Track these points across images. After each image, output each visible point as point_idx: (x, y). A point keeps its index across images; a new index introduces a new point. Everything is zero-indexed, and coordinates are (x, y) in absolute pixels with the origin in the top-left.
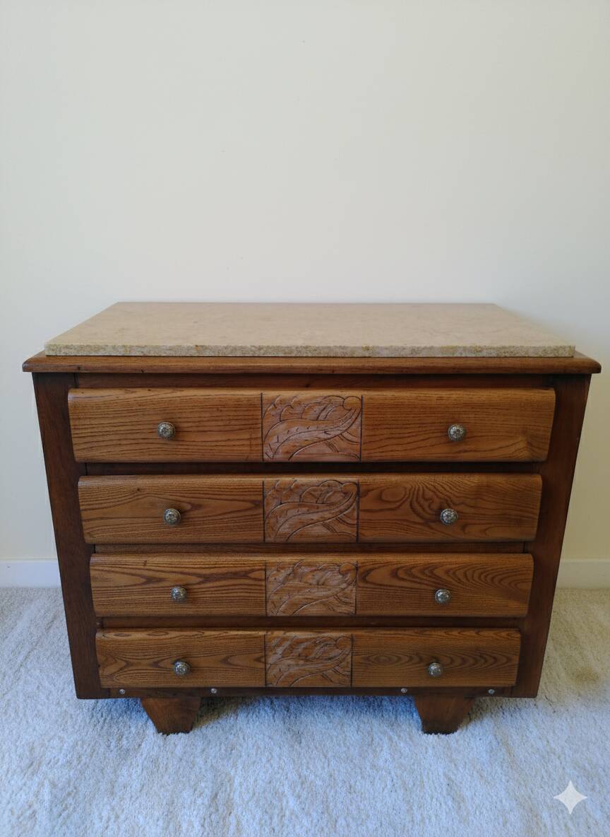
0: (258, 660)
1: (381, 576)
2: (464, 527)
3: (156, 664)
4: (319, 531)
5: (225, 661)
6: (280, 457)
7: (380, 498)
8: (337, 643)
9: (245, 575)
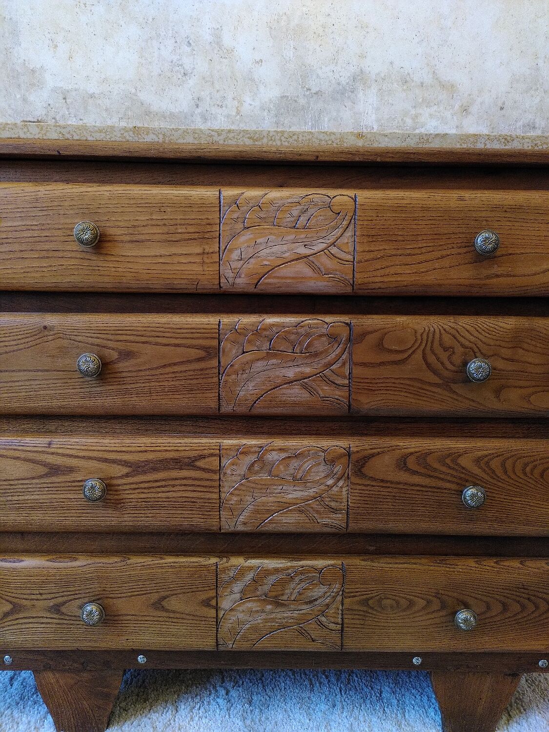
0: (206, 603)
1: (382, 467)
2: (497, 392)
3: (56, 609)
4: (296, 394)
5: (158, 605)
6: (242, 283)
7: (380, 346)
8: (322, 577)
9: (191, 463)
